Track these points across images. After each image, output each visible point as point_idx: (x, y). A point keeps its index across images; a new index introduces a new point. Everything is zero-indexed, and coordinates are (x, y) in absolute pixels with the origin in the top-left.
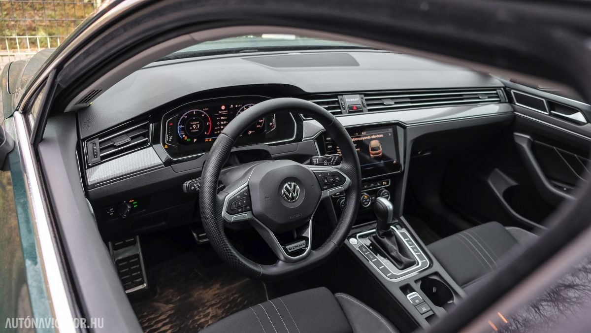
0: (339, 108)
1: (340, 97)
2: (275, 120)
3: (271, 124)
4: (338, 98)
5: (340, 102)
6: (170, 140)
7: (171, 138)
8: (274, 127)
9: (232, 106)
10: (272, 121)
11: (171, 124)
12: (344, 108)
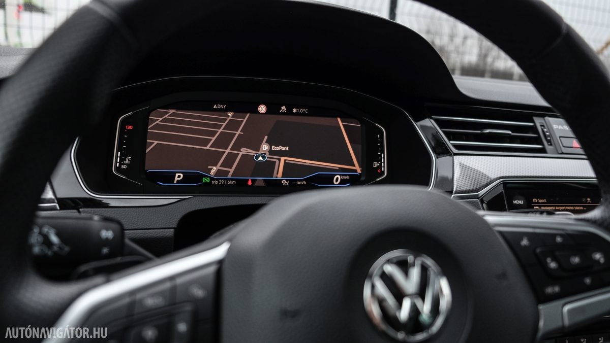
0: (538, 141)
1: (538, 121)
2: (384, 156)
3: (376, 164)
4: (533, 121)
5: (540, 129)
6: (124, 167)
7: (127, 162)
8: (383, 173)
9: (283, 108)
10: (379, 160)
11: (130, 127)
12: (549, 141)
